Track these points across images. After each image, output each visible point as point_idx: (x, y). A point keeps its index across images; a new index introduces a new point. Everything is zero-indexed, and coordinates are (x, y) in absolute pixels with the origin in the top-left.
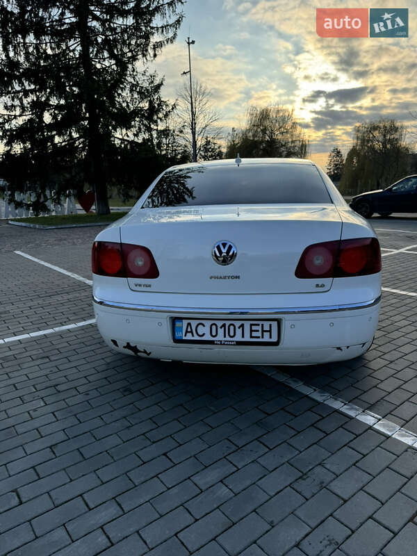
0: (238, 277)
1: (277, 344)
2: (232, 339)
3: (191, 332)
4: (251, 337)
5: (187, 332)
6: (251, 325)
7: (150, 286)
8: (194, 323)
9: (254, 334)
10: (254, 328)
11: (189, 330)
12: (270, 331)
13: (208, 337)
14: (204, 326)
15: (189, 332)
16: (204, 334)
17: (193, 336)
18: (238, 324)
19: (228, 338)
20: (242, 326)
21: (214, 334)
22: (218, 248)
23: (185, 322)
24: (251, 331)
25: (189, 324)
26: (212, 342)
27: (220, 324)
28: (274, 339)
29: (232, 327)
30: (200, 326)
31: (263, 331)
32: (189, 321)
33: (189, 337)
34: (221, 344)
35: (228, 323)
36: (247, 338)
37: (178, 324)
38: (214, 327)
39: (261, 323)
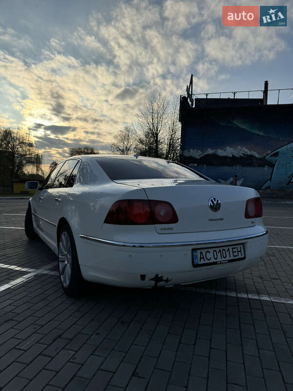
0: (222, 219)
1: (244, 258)
2: (225, 259)
3: (203, 258)
4: (234, 256)
5: (201, 258)
6: (233, 249)
7: (172, 229)
8: (204, 251)
9: (235, 254)
10: (234, 250)
11: (202, 257)
12: (241, 251)
13: (213, 260)
14: (210, 253)
15: (202, 258)
16: (210, 258)
17: (205, 260)
18: (226, 249)
19: (223, 259)
20: (228, 250)
21: (216, 257)
22: (212, 201)
23: (199, 252)
24: (233, 252)
25: (201, 253)
26: (215, 263)
27: (217, 250)
28: (243, 256)
29: (224, 251)
30: (208, 253)
31: (238, 252)
32: (201, 250)
33: (202, 262)
34: (221, 263)
35: (222, 249)
36: (232, 258)
37: (195, 254)
38: (215, 253)
39: (236, 246)
